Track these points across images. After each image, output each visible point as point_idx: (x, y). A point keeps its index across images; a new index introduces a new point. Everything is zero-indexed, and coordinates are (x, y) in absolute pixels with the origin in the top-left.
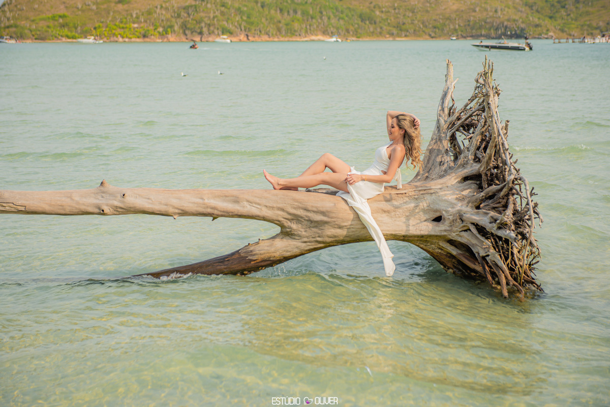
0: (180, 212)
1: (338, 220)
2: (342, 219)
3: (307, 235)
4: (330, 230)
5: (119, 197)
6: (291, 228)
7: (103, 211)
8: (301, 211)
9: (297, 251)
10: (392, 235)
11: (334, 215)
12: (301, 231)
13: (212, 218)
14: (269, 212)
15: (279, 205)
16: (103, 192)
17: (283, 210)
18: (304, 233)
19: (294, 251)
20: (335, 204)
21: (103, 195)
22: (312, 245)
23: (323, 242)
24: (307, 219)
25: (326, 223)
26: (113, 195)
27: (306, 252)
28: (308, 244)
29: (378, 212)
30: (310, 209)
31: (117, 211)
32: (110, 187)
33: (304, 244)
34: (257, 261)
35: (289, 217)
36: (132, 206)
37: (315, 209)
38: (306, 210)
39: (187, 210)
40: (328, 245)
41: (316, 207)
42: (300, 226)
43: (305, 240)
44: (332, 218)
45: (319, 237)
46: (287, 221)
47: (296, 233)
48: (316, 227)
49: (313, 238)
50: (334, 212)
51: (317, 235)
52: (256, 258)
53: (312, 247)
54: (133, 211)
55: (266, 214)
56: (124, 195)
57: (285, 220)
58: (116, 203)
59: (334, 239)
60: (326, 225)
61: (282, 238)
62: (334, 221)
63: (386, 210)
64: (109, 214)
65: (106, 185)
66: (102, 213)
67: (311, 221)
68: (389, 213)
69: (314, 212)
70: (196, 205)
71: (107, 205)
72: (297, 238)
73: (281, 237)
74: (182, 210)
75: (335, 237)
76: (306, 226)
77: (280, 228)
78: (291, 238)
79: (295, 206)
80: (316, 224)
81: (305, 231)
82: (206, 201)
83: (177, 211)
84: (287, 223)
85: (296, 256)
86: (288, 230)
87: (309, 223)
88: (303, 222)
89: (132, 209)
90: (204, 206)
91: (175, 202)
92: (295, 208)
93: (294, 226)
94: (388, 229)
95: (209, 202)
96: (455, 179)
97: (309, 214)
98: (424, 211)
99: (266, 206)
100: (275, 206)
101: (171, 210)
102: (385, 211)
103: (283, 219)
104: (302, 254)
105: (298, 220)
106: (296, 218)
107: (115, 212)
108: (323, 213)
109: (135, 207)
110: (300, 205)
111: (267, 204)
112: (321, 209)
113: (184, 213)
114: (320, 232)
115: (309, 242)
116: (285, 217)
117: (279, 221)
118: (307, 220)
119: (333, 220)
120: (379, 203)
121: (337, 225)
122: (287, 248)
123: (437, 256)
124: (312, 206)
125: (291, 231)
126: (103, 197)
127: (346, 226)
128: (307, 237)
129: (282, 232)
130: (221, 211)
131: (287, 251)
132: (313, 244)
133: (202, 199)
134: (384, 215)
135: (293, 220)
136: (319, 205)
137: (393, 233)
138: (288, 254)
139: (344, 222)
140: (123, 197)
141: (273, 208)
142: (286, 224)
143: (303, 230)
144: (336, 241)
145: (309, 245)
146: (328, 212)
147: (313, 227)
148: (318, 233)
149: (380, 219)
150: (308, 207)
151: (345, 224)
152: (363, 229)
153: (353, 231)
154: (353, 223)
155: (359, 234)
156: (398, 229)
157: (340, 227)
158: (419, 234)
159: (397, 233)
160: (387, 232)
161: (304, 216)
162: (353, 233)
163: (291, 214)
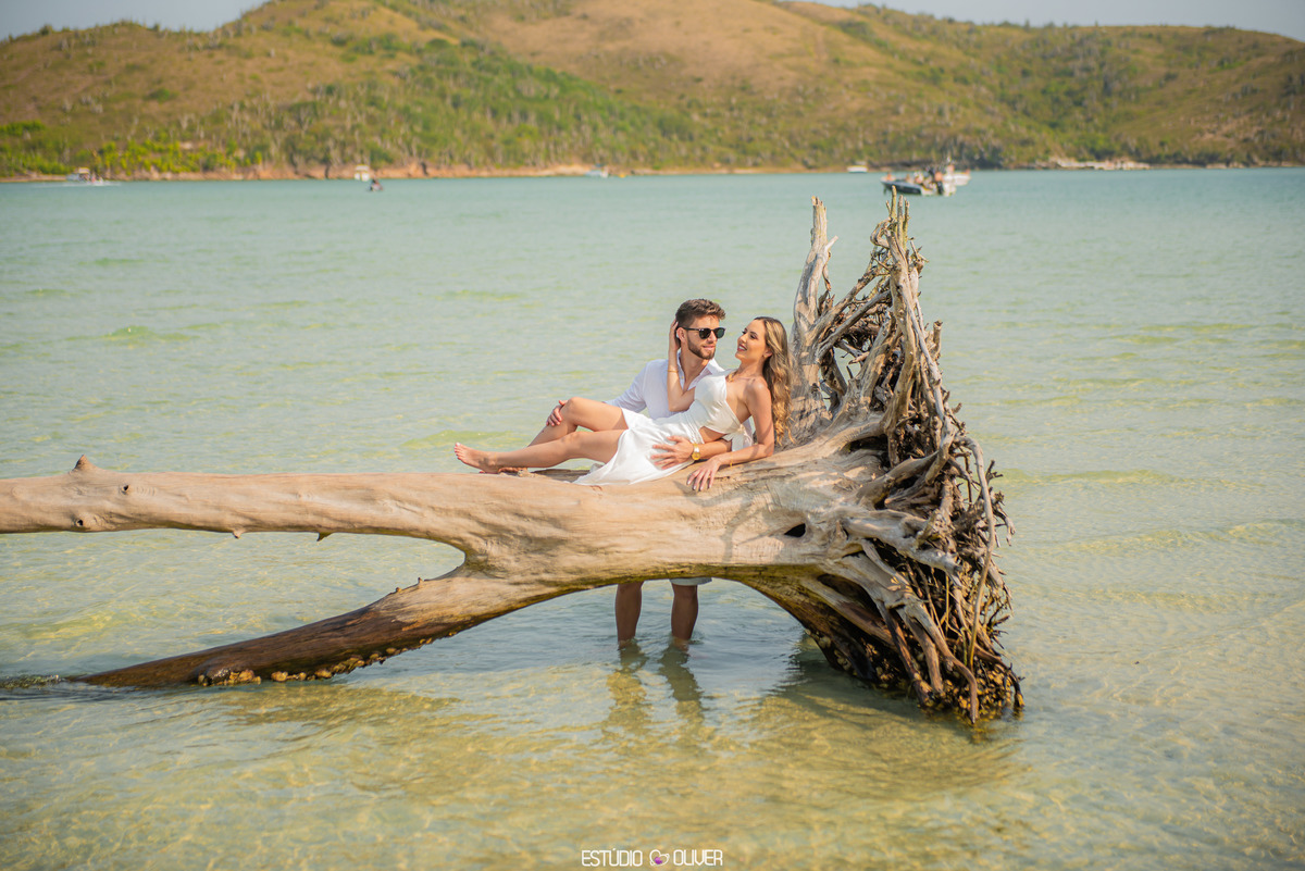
0: (248, 522)
1: (587, 535)
2: (595, 533)
3: (522, 568)
4: (570, 557)
5: (116, 492)
6: (486, 554)
7: (81, 522)
8: (508, 517)
9: (500, 604)
10: (700, 565)
11: (577, 525)
12: (508, 561)
13: (317, 535)
14: (439, 520)
15: (463, 506)
16: (82, 483)
17: (469, 516)
18: (514, 564)
19: (494, 603)
20: (579, 501)
21: (81, 488)
22: (533, 590)
23: (555, 584)
24: (520, 534)
25: (561, 542)
26: (102, 488)
27: (519, 606)
28: (524, 587)
29: (670, 518)
30: (526, 512)
31: (112, 522)
32: (95, 471)
33: (515, 588)
34: (416, 626)
35: (483, 530)
36: (143, 511)
37: (536, 513)
38: (520, 515)
39: (263, 519)
40: (567, 589)
41: (539, 509)
42: (505, 549)
43: (518, 578)
44: (572, 531)
45: (546, 572)
46: (478, 539)
47: (497, 564)
48: (539, 551)
49: (533, 574)
50: (576, 520)
51: (542, 568)
52: (412, 620)
53: (531, 594)
54: (146, 523)
55: (434, 526)
56: (126, 488)
57: (473, 537)
58: (110, 506)
59: (578, 576)
60: (561, 547)
61: (467, 576)
62: (578, 538)
63: (687, 513)
64: (93, 528)
65: (88, 466)
66: (79, 527)
67: (528, 539)
68: (693, 519)
69: (534, 518)
70: (282, 508)
71: (90, 510)
72: (499, 574)
73: (466, 573)
74: (252, 519)
75: (581, 571)
76: (519, 548)
77: (463, 554)
78: (486, 574)
79: (494, 507)
80: (539, 546)
81: (518, 560)
82: (304, 498)
83: (241, 521)
84: (478, 544)
85: (498, 614)
86: (480, 558)
87: (524, 544)
88: (512, 540)
89: (144, 519)
90: (299, 509)
91: (236, 501)
92: (494, 512)
93: (493, 549)
94: (693, 553)
95: (310, 500)
96: (832, 446)
97: (524, 524)
98: (769, 515)
99: (433, 508)
100: (452, 507)
101: (228, 519)
102: (685, 516)
103: (469, 536)
104: (511, 610)
105: (502, 537)
106: (499, 534)
107: (108, 526)
108: (554, 522)
109: (150, 514)
110: (505, 505)
111: (436, 505)
112: (550, 513)
113: (256, 526)
114: (549, 561)
115: (526, 583)
116: (473, 530)
117: (460, 539)
118: (521, 537)
119: (575, 535)
120: (672, 498)
121: (585, 546)
122: (479, 597)
123: (797, 609)
124: (531, 507)
125: (486, 561)
126: (80, 493)
127: (602, 548)
128: (522, 573)
129: (467, 563)
130: (335, 520)
131: (479, 604)
132: (534, 587)
133: (296, 494)
134: (685, 524)
135: (490, 536)
136: (544, 505)
137: (704, 561)
138: (479, 610)
139: (597, 538)
140: (124, 493)
141: (447, 511)
142: (475, 546)
143: (511, 558)
144: (582, 579)
145: (525, 590)
146: (564, 518)
147: (534, 552)
148: (545, 564)
149: (675, 532)
150: (523, 508)
151: (602, 544)
152: (640, 555)
153: (618, 559)
154: (617, 541)
155: (632, 565)
156: (712, 554)
157: (591, 551)
158: (758, 563)
159: (712, 561)
160: (691, 561)
161: (514, 529)
162: (619, 563)
163: (484, 524)
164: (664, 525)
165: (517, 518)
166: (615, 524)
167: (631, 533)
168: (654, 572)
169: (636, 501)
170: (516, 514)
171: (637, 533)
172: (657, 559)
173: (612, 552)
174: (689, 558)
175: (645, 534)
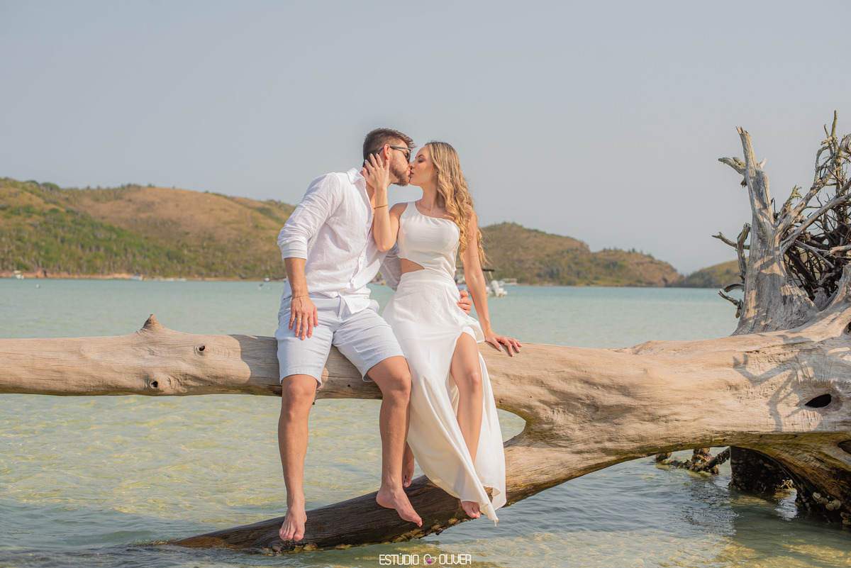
1: (653, 403)
2: (660, 401)
3: (586, 437)
4: (634, 425)
5: (191, 353)
6: (552, 422)
7: (156, 384)
8: (579, 385)
9: (563, 472)
10: (742, 433)
11: (645, 393)
12: (572, 429)
14: (513, 387)
15: (533, 374)
16: (153, 343)
17: (540, 383)
18: (578, 433)
19: (557, 472)
20: (646, 370)
21: (153, 348)
22: (594, 458)
23: (616, 452)
24: (588, 402)
25: (629, 409)
26: (176, 349)
27: (577, 474)
28: (586, 455)
29: (719, 388)
30: (597, 380)
31: (186, 385)
32: (165, 331)
33: (577, 457)
35: (552, 398)
36: (220, 373)
37: (606, 381)
38: (588, 382)
40: (625, 456)
41: (609, 377)
42: (571, 418)
43: (581, 447)
44: (641, 399)
45: (610, 440)
46: (546, 407)
47: (561, 433)
48: (604, 419)
49: (597, 442)
50: (645, 387)
51: (606, 437)
53: (592, 463)
54: (220, 386)
55: (508, 393)
56: (202, 349)
57: (542, 405)
58: (185, 367)
59: (638, 445)
60: (627, 415)
61: (528, 446)
62: (645, 406)
63: (732, 383)
64: (166, 391)
65: (158, 325)
66: (152, 389)
67: (594, 407)
68: (736, 389)
69: (604, 386)
71: (166, 372)
72: (562, 443)
73: (527, 443)
75: (642, 439)
76: (585, 417)
77: (524, 422)
78: (548, 443)
79: (565, 375)
80: (605, 414)
81: (582, 429)
84: (545, 413)
85: (556, 482)
86: (546, 426)
87: (589, 412)
88: (578, 409)
89: (219, 382)
92: (565, 380)
93: (559, 418)
94: (736, 422)
96: (840, 324)
97: (594, 392)
98: (798, 387)
99: (508, 375)
100: (526, 375)
102: (731, 386)
103: (537, 404)
104: (571, 477)
105: (569, 405)
106: (566, 401)
107: (181, 389)
108: (624, 390)
109: (228, 376)
110: (577, 373)
111: (510, 372)
112: (621, 381)
114: (613, 429)
115: (589, 452)
116: (543, 398)
117: (530, 407)
118: (588, 405)
119: (643, 403)
120: (718, 369)
121: (649, 414)
122: (542, 466)
124: (601, 375)
125: (551, 429)
126: (152, 353)
127: (665, 416)
128: (585, 442)
129: (528, 432)
131: (542, 473)
132: (596, 455)
134: (728, 394)
135: (557, 404)
136: (614, 373)
137: (745, 430)
138: (543, 478)
139: (662, 406)
140: (202, 354)
141: (521, 378)
142: (543, 415)
143: (576, 427)
144: (639, 447)
145: (587, 459)
146: (633, 386)
147: (599, 420)
148: (609, 432)
149: (721, 402)
150: (593, 376)
151: (665, 412)
152: (693, 423)
153: (676, 427)
154: (678, 409)
155: (685, 434)
156: (752, 423)
157: (654, 419)
158: (792, 431)
159: (751, 429)
160: (735, 429)
161: (583, 397)
162: (676, 431)
163: (553, 392)
164: (714, 394)
165: (587, 385)
166: (679, 393)
167: (690, 402)
168: (701, 441)
169: (691, 371)
170: (586, 382)
171: (694, 402)
172: (707, 427)
173: (672, 421)
174: (733, 426)
175: (699, 403)
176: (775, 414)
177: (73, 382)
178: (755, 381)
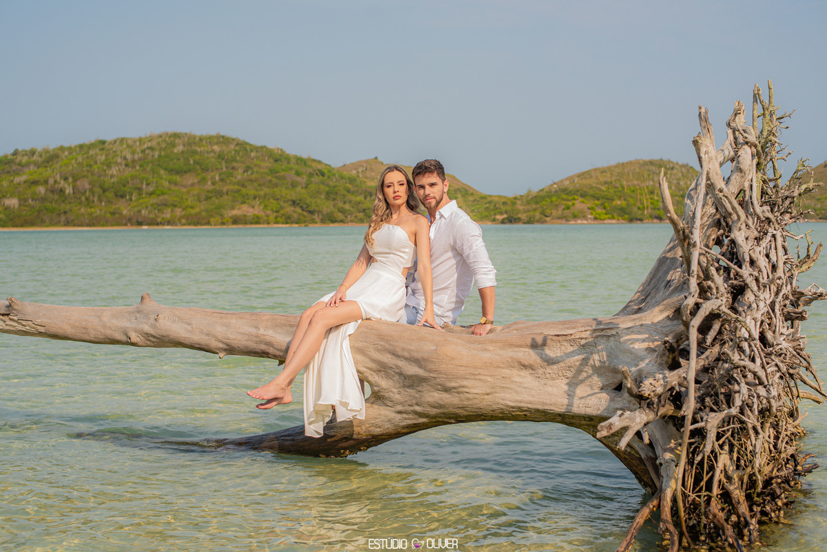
0: (225, 347)
1: (440, 376)
2: (447, 374)
3: (402, 400)
4: (432, 394)
5: (152, 319)
6: (378, 386)
7: (130, 339)
8: (388, 356)
9: (388, 427)
11: (432, 366)
12: (393, 392)
13: (277, 362)
16: (140, 312)
18: (397, 396)
19: (386, 427)
21: (138, 315)
22: (412, 419)
23: (426, 416)
24: (397, 371)
25: (423, 379)
26: (147, 316)
27: (404, 431)
28: (405, 416)
29: (512, 367)
30: (400, 353)
31: (150, 341)
32: (148, 304)
33: (399, 416)
34: (336, 438)
35: (374, 366)
37: (406, 354)
38: (395, 355)
39: (234, 345)
40: (434, 420)
41: (409, 351)
42: (390, 383)
43: (400, 408)
45: (417, 404)
46: (372, 372)
47: (386, 395)
48: (410, 386)
49: (410, 405)
50: (432, 362)
51: (414, 401)
52: (333, 433)
53: (412, 422)
54: (167, 343)
56: (157, 316)
57: (368, 370)
58: (147, 328)
59: (440, 411)
60: (424, 384)
62: (435, 378)
63: (526, 363)
64: (140, 344)
65: (146, 300)
66: (128, 342)
67: (403, 375)
68: (533, 370)
69: (405, 359)
70: (246, 338)
71: (136, 331)
72: (389, 403)
73: (373, 401)
74: (228, 345)
75: (441, 406)
76: (399, 383)
78: (382, 402)
79: (379, 347)
80: (410, 382)
81: (399, 393)
82: (262, 331)
83: (221, 345)
84: (374, 378)
85: (397, 435)
86: (377, 389)
87: (401, 379)
88: (393, 376)
90: (256, 339)
91: (220, 330)
92: (379, 351)
93: (383, 382)
94: (531, 399)
95: (265, 333)
97: (401, 363)
98: (598, 370)
101: (214, 344)
102: (525, 366)
103: (365, 369)
105: (387, 372)
106: (385, 369)
107: (148, 343)
108: (418, 362)
110: (387, 346)
112: (414, 355)
113: (231, 350)
114: (417, 395)
115: (406, 412)
118: (398, 373)
119: (432, 375)
120: (517, 349)
121: (441, 385)
123: (624, 456)
124: (403, 349)
125: (379, 391)
126: (136, 318)
127: (454, 388)
128: (401, 403)
129: (372, 393)
130: (277, 349)
132: (411, 416)
133: (257, 327)
134: (525, 373)
135: (380, 371)
136: (412, 348)
137: (540, 407)
139: (450, 380)
140: (156, 320)
142: (373, 380)
143: (395, 390)
144: (444, 413)
145: (406, 419)
146: (424, 360)
147: (408, 387)
148: (415, 398)
149: (517, 379)
150: (398, 349)
151: (453, 384)
152: (487, 397)
153: (468, 399)
154: (465, 383)
155: (480, 405)
156: (548, 402)
157: (447, 390)
158: (583, 413)
159: (546, 407)
160: (530, 406)
161: (393, 366)
162: (470, 402)
163: (374, 361)
164: (507, 372)
165: (394, 357)
166: (462, 368)
167: (476, 377)
168: (501, 413)
169: (486, 350)
170: (393, 354)
171: (482, 377)
172: (501, 401)
173: (462, 392)
174: (528, 403)
175: (489, 379)
176: (571, 395)
177: (92, 335)
178: (550, 362)
